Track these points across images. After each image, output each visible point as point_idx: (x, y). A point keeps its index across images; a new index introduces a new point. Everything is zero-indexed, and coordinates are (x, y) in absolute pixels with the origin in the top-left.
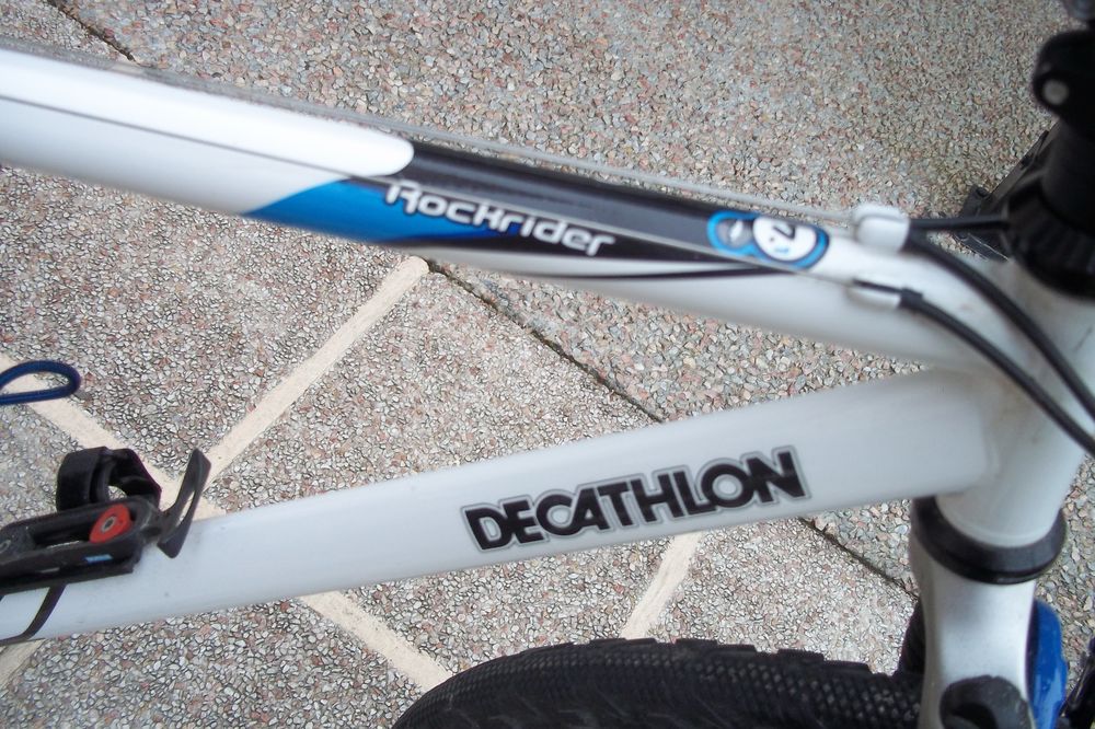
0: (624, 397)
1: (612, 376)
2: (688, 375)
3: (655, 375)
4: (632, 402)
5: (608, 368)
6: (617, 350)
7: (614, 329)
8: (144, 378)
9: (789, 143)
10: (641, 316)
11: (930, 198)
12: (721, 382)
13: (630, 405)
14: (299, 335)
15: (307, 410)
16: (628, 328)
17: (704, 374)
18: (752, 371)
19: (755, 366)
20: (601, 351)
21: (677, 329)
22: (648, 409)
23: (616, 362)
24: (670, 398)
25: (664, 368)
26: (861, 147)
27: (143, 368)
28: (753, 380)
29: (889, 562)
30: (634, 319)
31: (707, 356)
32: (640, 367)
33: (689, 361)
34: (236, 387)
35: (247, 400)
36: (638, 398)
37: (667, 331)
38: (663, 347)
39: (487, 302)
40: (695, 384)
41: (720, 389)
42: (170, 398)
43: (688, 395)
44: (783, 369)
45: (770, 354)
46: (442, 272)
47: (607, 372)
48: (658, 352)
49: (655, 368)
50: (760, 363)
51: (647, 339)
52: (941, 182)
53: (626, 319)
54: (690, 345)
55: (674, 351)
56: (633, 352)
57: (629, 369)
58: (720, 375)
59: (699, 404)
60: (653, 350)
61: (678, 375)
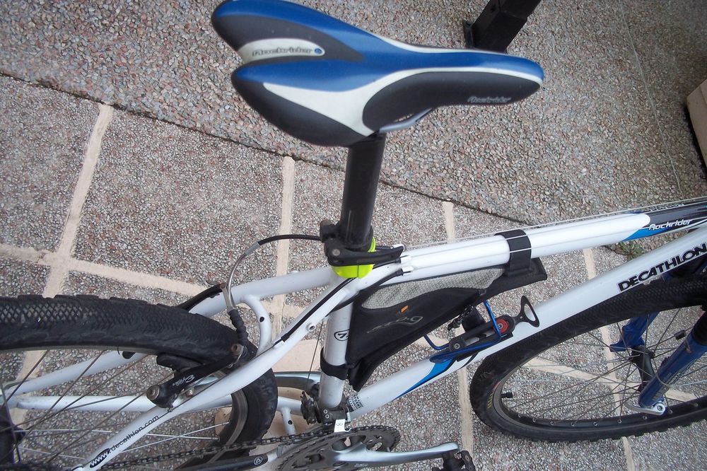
0: (398, 187)
2: (413, 166)
3: (402, 171)
4: (401, 188)
8: (230, 264)
9: (386, 28)
11: (450, 34)
12: (425, 164)
14: (270, 216)
15: (296, 248)
17: (418, 163)
18: (433, 153)
19: (433, 150)
21: (398, 146)
22: (408, 188)
24: (413, 180)
25: (403, 167)
26: (413, 18)
27: (226, 259)
28: (435, 157)
29: (517, 215)
31: (414, 153)
32: (395, 170)
33: (410, 159)
34: (264, 251)
35: (272, 255)
36: (402, 185)
39: (326, 166)
40: (417, 169)
41: (427, 167)
42: (245, 268)
43: (418, 175)
44: (442, 147)
45: (434, 141)
46: (300, 159)
49: (400, 168)
50: (434, 148)
52: (450, 23)
54: (406, 151)
55: (402, 157)
56: (388, 165)
58: (423, 160)
59: (424, 178)
60: (395, 160)
61: (409, 167)
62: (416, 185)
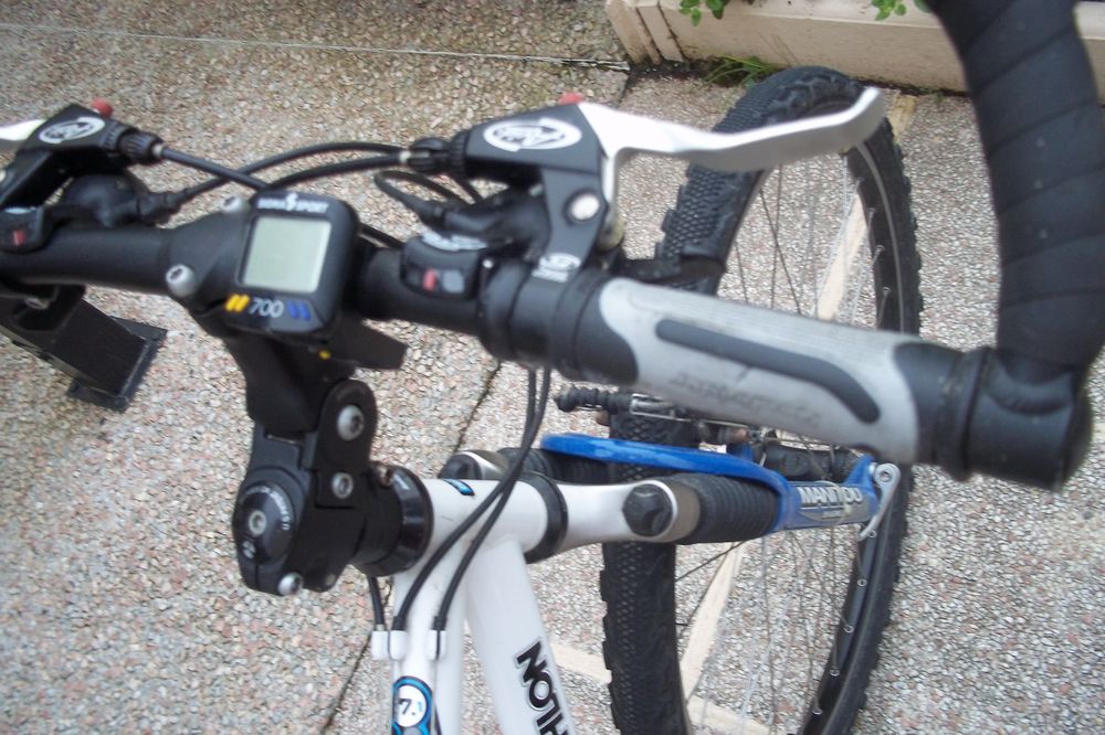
0: (342, 697)
1: (323, 712)
2: (309, 641)
3: (314, 672)
4: (345, 689)
5: (316, 718)
6: (296, 712)
7: (276, 719)
9: (45, 577)
10: (258, 695)
11: (86, 434)
12: (310, 609)
13: (349, 691)
16: (273, 705)
17: (306, 626)
20: (300, 727)
21: (266, 658)
22: (349, 674)
23: (309, 711)
24: (335, 654)
25: (307, 665)
26: (39, 505)
29: (447, 443)
30: (261, 701)
31: (287, 626)
32: (310, 688)
33: (295, 641)
36: (340, 684)
37: (269, 668)
38: (285, 669)
40: (316, 633)
41: (317, 609)
43: (328, 638)
47: (320, 718)
48: (291, 673)
49: (308, 673)
51: (280, 685)
52: (67, 426)
53: (264, 709)
54: (279, 644)
55: (288, 657)
56: (296, 697)
57: (314, 697)
59: (336, 627)
60: (290, 678)
61: (311, 650)
62: (347, 651)
